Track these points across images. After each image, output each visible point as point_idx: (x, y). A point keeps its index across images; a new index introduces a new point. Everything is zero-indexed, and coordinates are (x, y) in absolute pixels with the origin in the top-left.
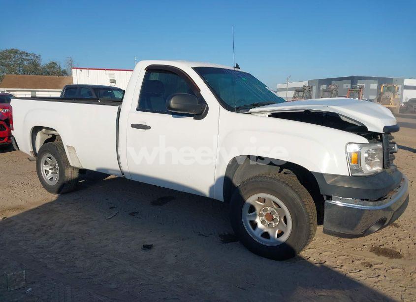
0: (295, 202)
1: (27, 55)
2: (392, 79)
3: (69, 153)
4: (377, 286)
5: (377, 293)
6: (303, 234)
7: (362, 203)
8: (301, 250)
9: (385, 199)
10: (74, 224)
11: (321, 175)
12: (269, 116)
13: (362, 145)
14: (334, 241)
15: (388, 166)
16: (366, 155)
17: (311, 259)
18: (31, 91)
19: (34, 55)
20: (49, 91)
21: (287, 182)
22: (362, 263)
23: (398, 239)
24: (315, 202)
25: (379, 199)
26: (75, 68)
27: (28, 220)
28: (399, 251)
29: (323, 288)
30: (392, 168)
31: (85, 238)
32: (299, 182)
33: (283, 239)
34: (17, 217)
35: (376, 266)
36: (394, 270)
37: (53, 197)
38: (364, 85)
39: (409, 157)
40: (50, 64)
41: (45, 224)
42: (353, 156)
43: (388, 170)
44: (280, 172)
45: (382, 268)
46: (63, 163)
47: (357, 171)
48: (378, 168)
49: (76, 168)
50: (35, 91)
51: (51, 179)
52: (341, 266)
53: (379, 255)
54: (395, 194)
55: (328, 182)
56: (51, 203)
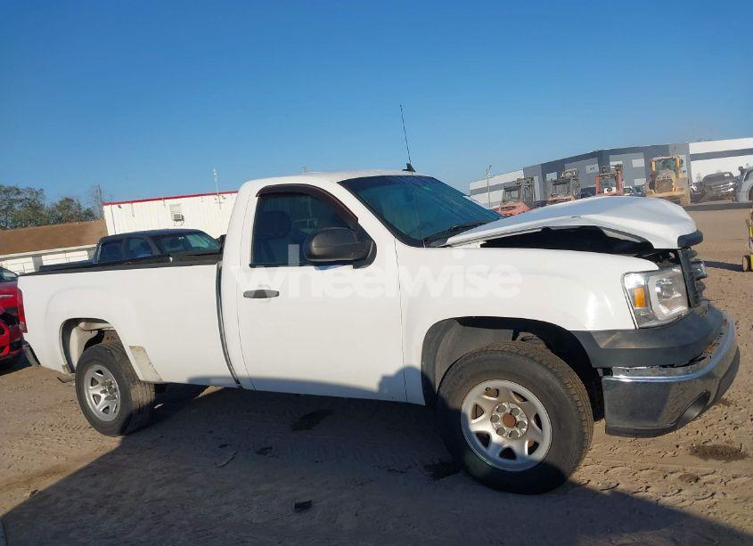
0: (551, 387)
1: (18, 193)
2: (667, 146)
3: (136, 358)
4: (715, 514)
5: (717, 525)
6: (571, 442)
7: (665, 372)
8: (574, 470)
9: (700, 360)
10: (163, 485)
11: (588, 334)
12: (482, 246)
13: (648, 273)
14: (625, 445)
15: (696, 302)
16: (658, 290)
17: (593, 484)
18: (33, 256)
19: (31, 191)
20: (65, 252)
21: (532, 355)
22: (680, 477)
23: (733, 426)
24: (584, 382)
25: (692, 362)
26: (107, 204)
27: (78, 490)
28: (738, 447)
29: (624, 532)
30: (704, 304)
31: (188, 506)
32: (549, 351)
33: (540, 454)
34: (56, 487)
35: (705, 479)
36: (737, 480)
37: (113, 442)
38: (621, 163)
39: (723, 278)
40: (61, 202)
41: (109, 493)
42: (636, 294)
43: (698, 310)
44: (514, 339)
45: (716, 479)
46: (125, 378)
47: (648, 318)
48: (681, 309)
49: (149, 383)
50: (40, 255)
51: (106, 409)
52: (648, 487)
53: (706, 459)
54: (716, 348)
55: (603, 345)
56: (113, 453)
